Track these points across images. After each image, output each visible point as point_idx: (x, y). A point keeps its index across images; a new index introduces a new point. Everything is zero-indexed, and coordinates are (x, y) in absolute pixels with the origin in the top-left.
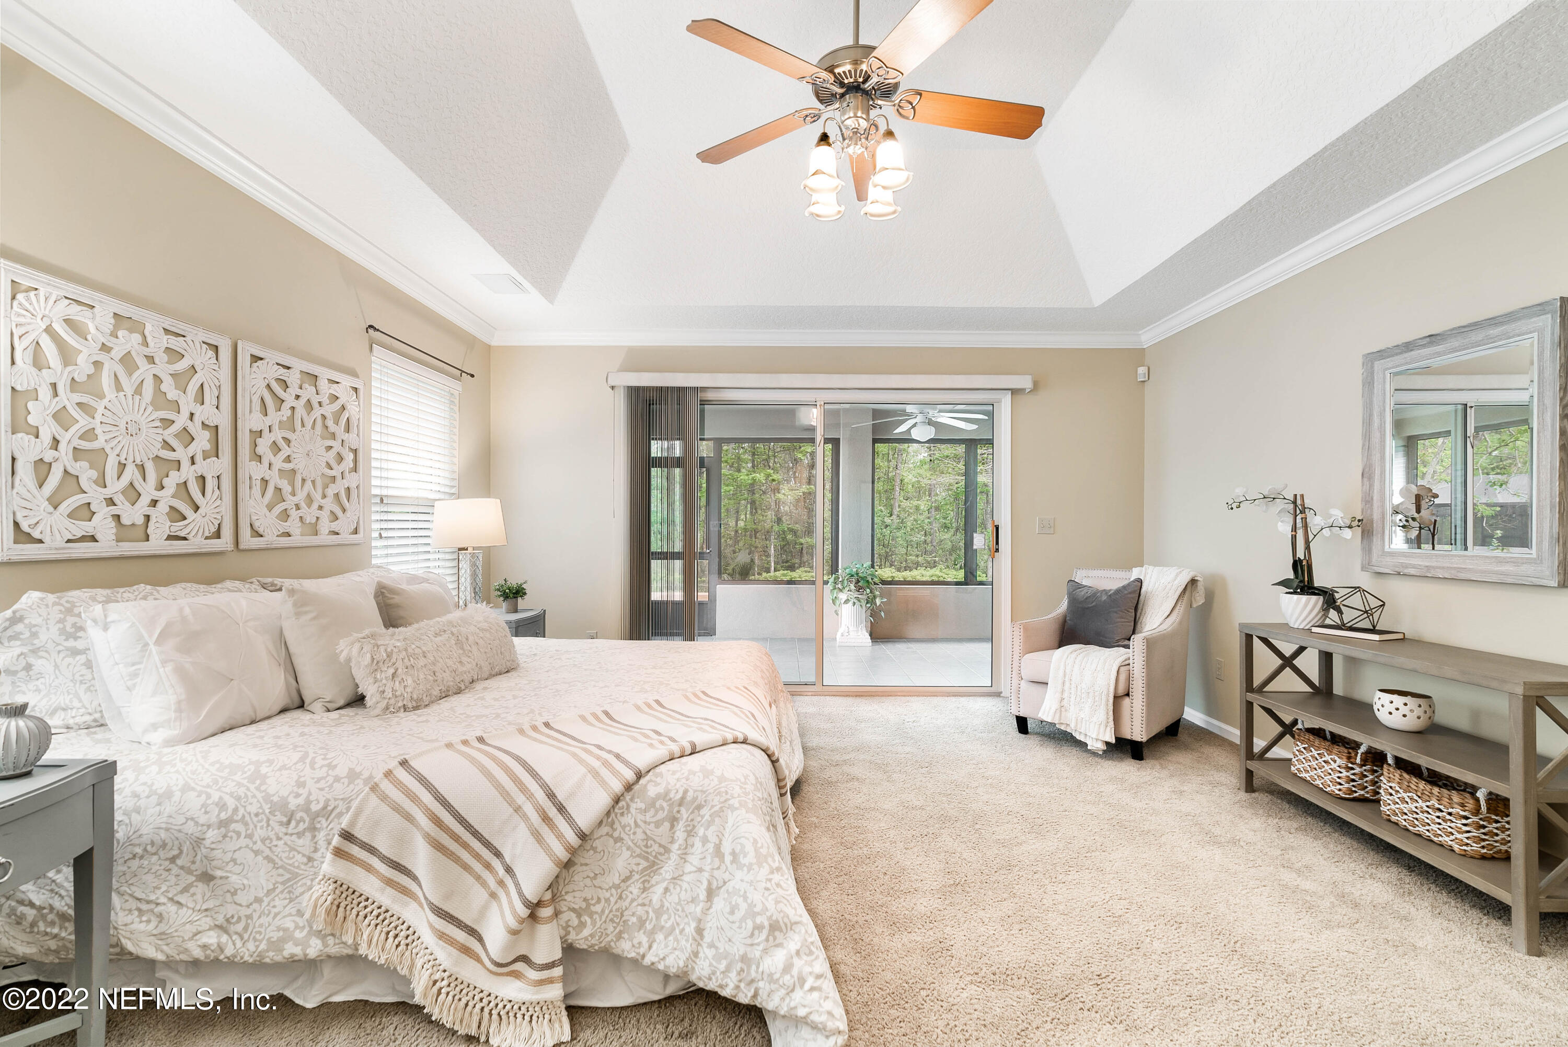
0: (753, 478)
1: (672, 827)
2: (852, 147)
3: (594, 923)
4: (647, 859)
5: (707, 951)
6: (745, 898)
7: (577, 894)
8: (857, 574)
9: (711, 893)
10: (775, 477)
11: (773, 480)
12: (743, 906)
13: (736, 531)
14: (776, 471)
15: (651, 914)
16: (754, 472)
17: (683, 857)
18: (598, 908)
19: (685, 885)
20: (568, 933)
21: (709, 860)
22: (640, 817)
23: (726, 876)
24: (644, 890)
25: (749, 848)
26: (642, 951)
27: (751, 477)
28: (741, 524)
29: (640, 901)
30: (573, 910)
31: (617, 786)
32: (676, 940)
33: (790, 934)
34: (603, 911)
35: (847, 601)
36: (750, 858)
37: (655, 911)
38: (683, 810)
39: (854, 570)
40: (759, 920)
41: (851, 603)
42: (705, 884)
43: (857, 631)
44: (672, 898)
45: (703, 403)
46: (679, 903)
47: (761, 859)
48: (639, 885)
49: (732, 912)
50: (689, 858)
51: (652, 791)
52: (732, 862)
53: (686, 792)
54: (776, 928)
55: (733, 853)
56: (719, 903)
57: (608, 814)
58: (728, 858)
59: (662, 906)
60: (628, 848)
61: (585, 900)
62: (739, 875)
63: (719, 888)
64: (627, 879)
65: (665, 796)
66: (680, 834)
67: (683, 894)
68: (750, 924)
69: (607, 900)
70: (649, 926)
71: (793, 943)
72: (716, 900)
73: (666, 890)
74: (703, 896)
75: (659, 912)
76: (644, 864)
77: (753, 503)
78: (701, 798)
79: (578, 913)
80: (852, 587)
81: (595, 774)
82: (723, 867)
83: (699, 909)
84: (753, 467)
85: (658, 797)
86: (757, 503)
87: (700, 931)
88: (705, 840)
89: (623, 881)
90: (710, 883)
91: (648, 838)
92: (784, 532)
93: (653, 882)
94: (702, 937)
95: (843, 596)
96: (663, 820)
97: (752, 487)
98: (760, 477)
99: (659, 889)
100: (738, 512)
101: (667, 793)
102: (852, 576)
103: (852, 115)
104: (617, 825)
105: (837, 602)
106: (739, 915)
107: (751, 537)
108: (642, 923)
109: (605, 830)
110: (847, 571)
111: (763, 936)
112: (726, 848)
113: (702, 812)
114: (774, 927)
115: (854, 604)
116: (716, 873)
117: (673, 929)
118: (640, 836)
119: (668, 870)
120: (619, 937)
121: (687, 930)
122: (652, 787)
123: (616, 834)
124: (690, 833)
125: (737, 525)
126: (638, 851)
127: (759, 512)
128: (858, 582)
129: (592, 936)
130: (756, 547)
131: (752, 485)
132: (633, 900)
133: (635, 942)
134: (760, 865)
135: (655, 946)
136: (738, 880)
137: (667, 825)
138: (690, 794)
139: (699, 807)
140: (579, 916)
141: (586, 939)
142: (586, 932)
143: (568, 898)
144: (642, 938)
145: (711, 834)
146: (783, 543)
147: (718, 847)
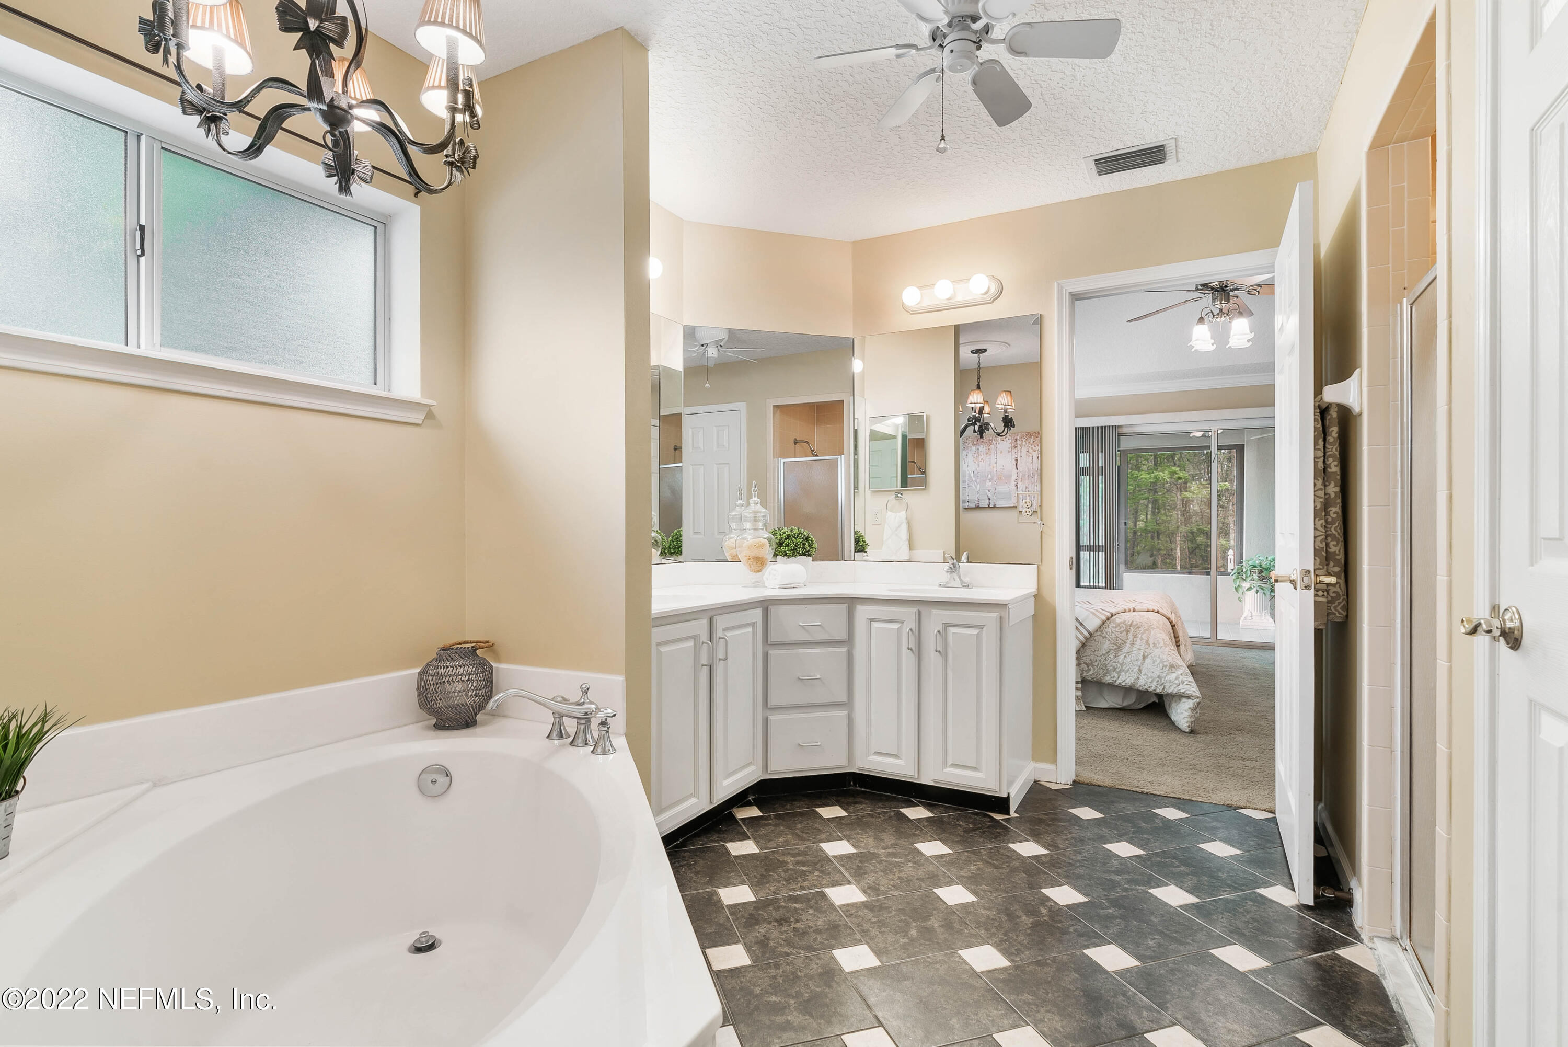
0: (1155, 477)
1: (1127, 634)
2: (1219, 319)
3: (1094, 669)
4: (1116, 645)
5: (1143, 677)
6: (1159, 657)
7: (1088, 657)
8: (1261, 566)
9: (1144, 658)
10: (1181, 474)
11: (1179, 478)
12: (1159, 660)
13: (1135, 533)
14: (1183, 469)
15: (1119, 665)
16: (1156, 470)
17: (1132, 645)
18: (1096, 664)
19: (1133, 655)
20: (1083, 673)
21: (1143, 645)
22: (1113, 629)
23: (1151, 651)
24: (1116, 657)
25: (1161, 641)
26: (1115, 679)
27: (1153, 475)
28: (1141, 525)
29: (1114, 660)
30: (1086, 664)
31: (1104, 618)
32: (1130, 673)
33: (1178, 669)
34: (1098, 664)
35: (1249, 589)
36: (1162, 644)
37: (1120, 664)
38: (1132, 628)
39: (1258, 562)
40: (1165, 664)
41: (1254, 591)
42: (1142, 654)
43: (1261, 616)
44: (1128, 659)
45: (1120, 435)
46: (1131, 661)
47: (1166, 645)
48: (1114, 654)
49: (1154, 663)
50: (1134, 645)
51: (1118, 621)
52: (1154, 646)
53: (1133, 622)
54: (1172, 667)
55: (1154, 643)
56: (1148, 661)
57: (1100, 627)
58: (1152, 645)
59: (1123, 662)
60: (1109, 640)
61: (1091, 660)
62: (1157, 650)
63: (1148, 655)
64: (1109, 652)
65: (1124, 622)
66: (1131, 636)
67: (1132, 658)
68: (1161, 665)
69: (1100, 661)
70: (1118, 670)
71: (1180, 672)
72: (1146, 660)
73: (1125, 657)
74: (1141, 658)
75: (1122, 665)
76: (1115, 647)
77: (1155, 502)
78: (1139, 624)
79: (1087, 665)
80: (1255, 577)
81: (1094, 614)
82: (1150, 648)
83: (1139, 663)
84: (1155, 464)
85: (1121, 623)
86: (1160, 502)
87: (1140, 670)
88: (1141, 639)
89: (1107, 653)
90: (1144, 654)
91: (1117, 637)
92: (1192, 533)
93: (1119, 654)
94: (1141, 673)
95: (1246, 585)
96: (1123, 631)
97: (1154, 487)
98: (1164, 475)
99: (1122, 657)
100: (1137, 512)
101: (1125, 621)
102: (1255, 567)
103: (1219, 303)
104: (1104, 632)
105: (1240, 590)
106: (1156, 663)
107: (1152, 538)
108: (1115, 669)
109: (1099, 633)
110: (1250, 563)
111: (1167, 669)
112: (1151, 642)
113: (1140, 629)
114: (1172, 666)
115: (1257, 591)
116: (1147, 650)
117: (1128, 670)
118: (1114, 636)
119: (1126, 649)
120: (1105, 675)
121: (1135, 670)
122: (1118, 619)
123: (1103, 635)
124: (1135, 636)
125: (1135, 525)
126: (1113, 642)
127: (1163, 512)
128: (1261, 572)
129: (1093, 674)
130: (1160, 550)
131: (1154, 484)
132: (1111, 661)
133: (1112, 676)
134: (1166, 647)
135: (1121, 677)
136: (1156, 652)
137: (1125, 633)
138: (1135, 623)
139: (1139, 627)
140: (1088, 667)
141: (1091, 675)
142: (1091, 673)
143: (1084, 658)
144: (1116, 675)
145: (1144, 637)
146: (1191, 545)
147: (1147, 642)
